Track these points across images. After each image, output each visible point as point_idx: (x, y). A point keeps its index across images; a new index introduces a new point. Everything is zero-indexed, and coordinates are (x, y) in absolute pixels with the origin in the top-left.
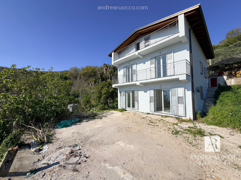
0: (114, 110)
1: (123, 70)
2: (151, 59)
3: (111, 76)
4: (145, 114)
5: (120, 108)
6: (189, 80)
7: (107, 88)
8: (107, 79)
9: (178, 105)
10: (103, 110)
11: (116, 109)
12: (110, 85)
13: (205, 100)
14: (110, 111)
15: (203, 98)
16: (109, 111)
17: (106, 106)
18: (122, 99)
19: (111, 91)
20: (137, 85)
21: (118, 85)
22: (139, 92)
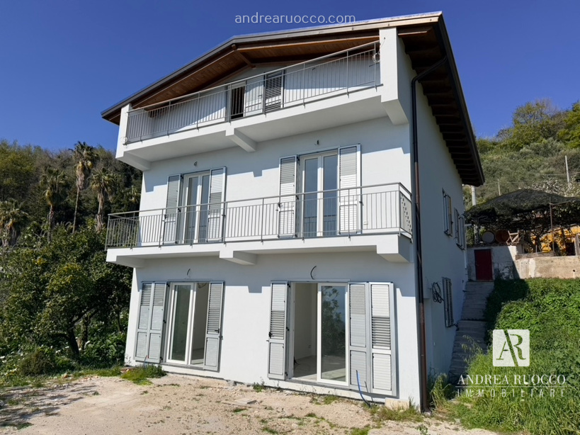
0: (104, 374)
1: (165, 187)
2: (282, 162)
3: (106, 202)
4: (245, 388)
5: (134, 364)
6: (407, 257)
7: (78, 260)
8: (87, 214)
9: (374, 351)
10: (41, 373)
11: (113, 369)
12: (98, 247)
13: (458, 330)
14: (82, 380)
15: (452, 321)
16: (76, 376)
17: (62, 353)
18: (146, 317)
19: (96, 275)
20: (223, 260)
21: (136, 252)
22: (227, 287)
